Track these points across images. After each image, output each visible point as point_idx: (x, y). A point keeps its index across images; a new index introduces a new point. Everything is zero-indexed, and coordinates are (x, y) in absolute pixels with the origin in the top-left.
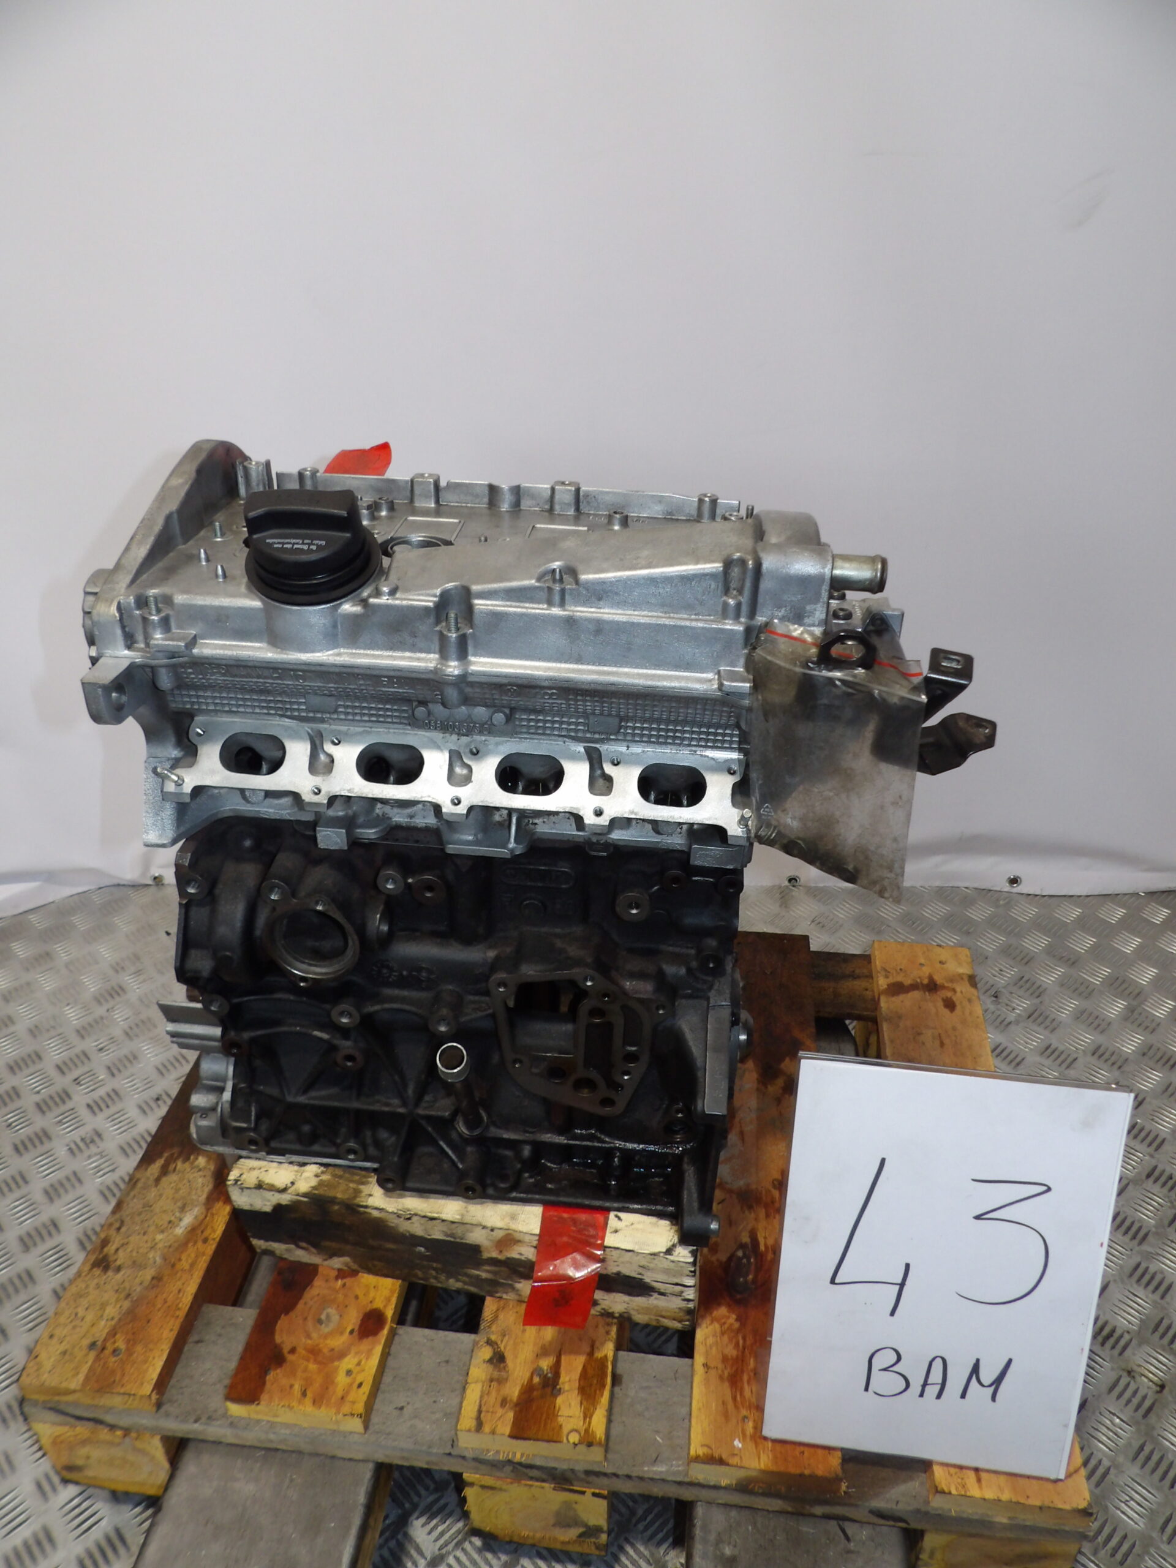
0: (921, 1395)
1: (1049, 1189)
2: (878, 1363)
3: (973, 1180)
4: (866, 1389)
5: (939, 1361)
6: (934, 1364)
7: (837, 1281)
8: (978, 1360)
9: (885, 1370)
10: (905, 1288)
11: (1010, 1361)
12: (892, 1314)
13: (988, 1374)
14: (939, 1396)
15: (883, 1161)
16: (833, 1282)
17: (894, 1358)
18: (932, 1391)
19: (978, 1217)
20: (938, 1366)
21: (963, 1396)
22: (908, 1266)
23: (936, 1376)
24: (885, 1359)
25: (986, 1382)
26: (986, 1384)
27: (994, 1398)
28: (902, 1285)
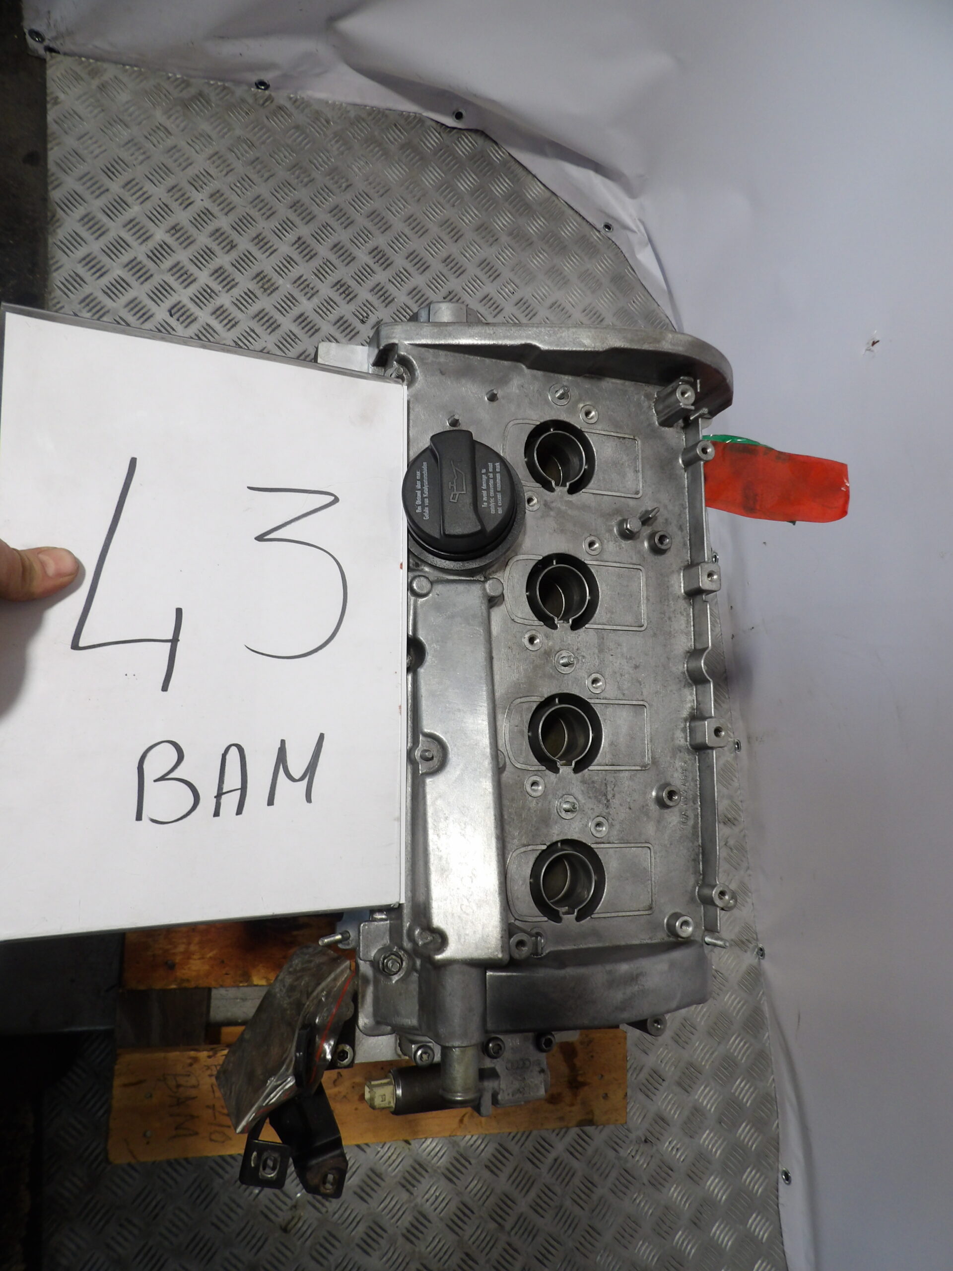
0: (217, 814)
1: (336, 500)
2: (152, 770)
3: (249, 488)
4: (139, 817)
5: (234, 751)
6: (228, 757)
7: (82, 644)
8: (283, 742)
9: (162, 778)
10: (180, 646)
11: (322, 737)
12: (165, 688)
13: (297, 764)
14: (239, 811)
15: (133, 462)
16: (75, 646)
17: (175, 756)
18: (230, 802)
19: (260, 538)
20: (233, 756)
21: (271, 802)
22: (179, 612)
23: (233, 780)
24: (162, 759)
25: (297, 773)
26: (297, 777)
27: (309, 799)
28: (174, 641)
